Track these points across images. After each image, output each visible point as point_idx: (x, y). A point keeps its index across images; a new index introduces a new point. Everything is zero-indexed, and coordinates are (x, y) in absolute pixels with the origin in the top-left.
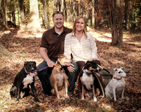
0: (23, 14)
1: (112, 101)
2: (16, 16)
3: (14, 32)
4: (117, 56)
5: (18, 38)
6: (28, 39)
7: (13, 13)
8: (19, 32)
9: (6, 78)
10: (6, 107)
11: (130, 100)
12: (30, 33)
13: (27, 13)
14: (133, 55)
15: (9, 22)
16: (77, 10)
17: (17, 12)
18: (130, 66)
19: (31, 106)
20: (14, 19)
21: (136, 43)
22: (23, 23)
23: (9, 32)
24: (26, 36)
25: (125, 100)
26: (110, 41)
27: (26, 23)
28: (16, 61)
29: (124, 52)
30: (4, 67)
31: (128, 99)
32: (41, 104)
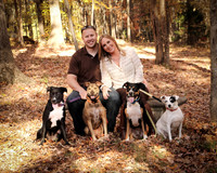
0: (42, 26)
1: (167, 141)
2: (34, 29)
3: (32, 50)
4: (164, 76)
5: (37, 58)
6: (49, 59)
7: (30, 26)
8: (38, 49)
9: (24, 112)
10: (25, 154)
11: (191, 139)
12: (51, 50)
13: (47, 25)
14: (184, 74)
15: (25, 38)
16: (108, 20)
17: (33, 25)
18: (182, 90)
19: (59, 152)
20: (31, 34)
21: (185, 59)
22: (43, 38)
23: (26, 50)
24: (47, 55)
25: (184, 139)
26: (154, 57)
27: (45, 38)
28: (36, 89)
29: (171, 72)
30: (20, 97)
31: (187, 137)
32: (71, 149)
